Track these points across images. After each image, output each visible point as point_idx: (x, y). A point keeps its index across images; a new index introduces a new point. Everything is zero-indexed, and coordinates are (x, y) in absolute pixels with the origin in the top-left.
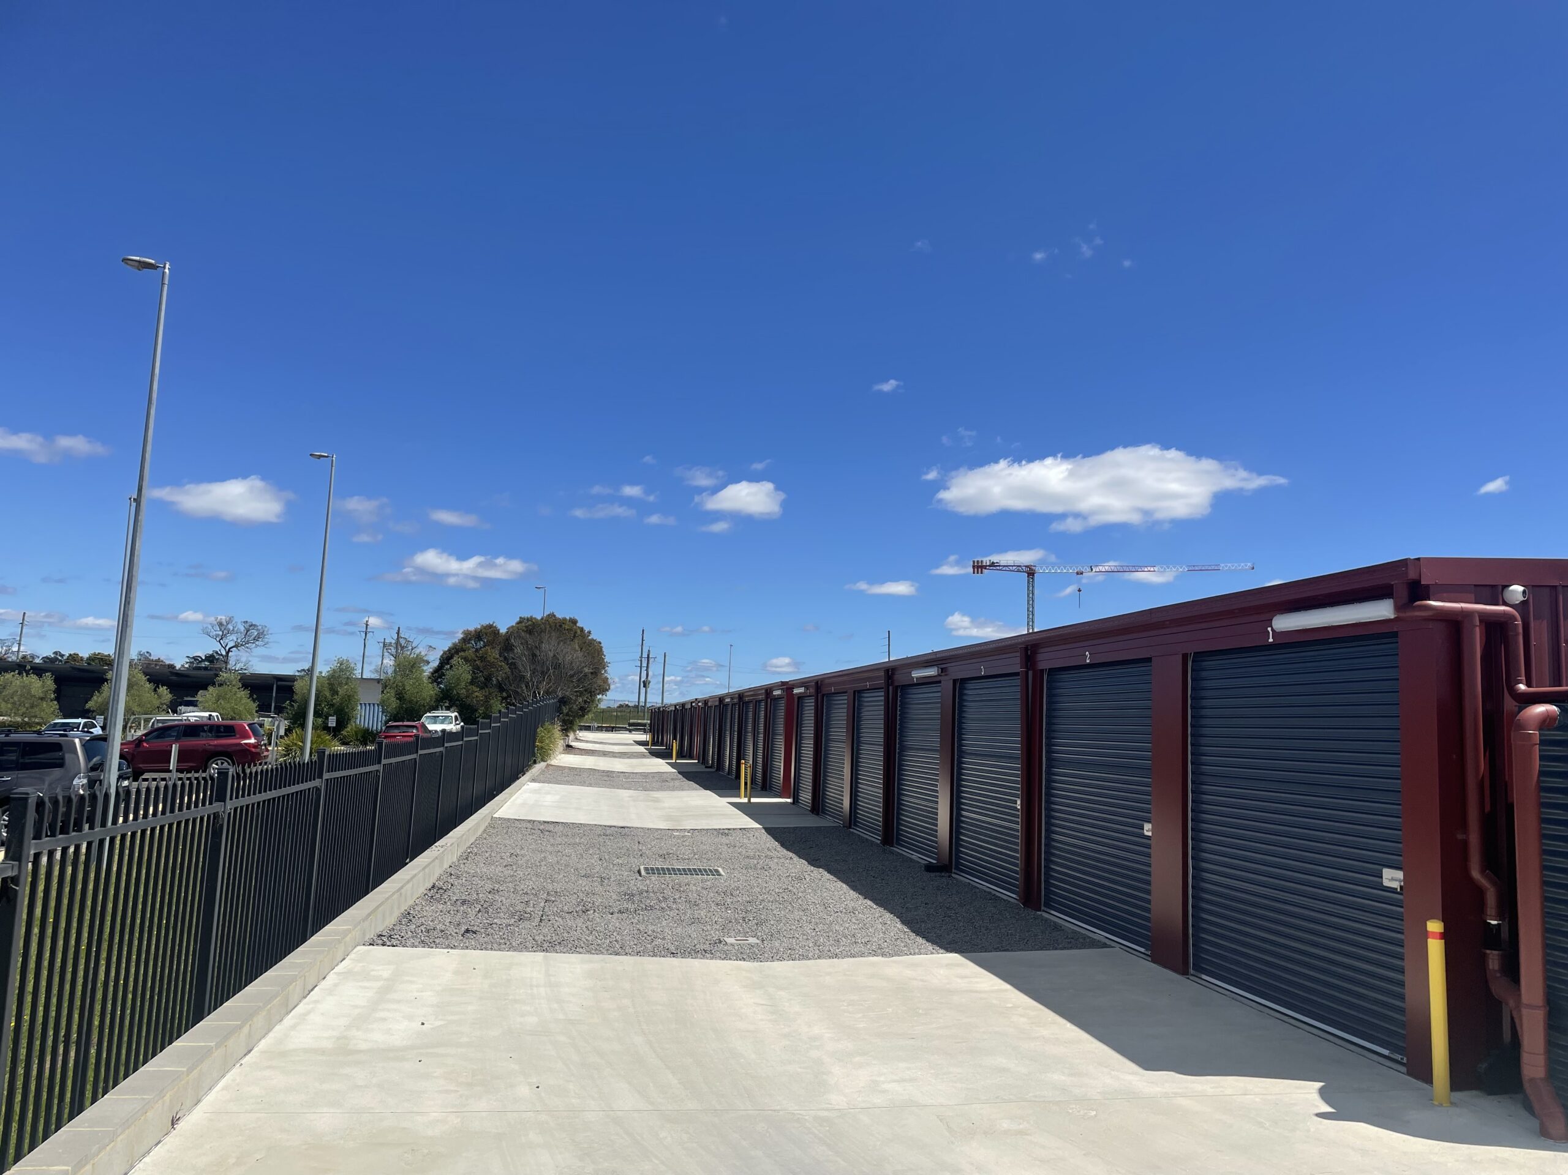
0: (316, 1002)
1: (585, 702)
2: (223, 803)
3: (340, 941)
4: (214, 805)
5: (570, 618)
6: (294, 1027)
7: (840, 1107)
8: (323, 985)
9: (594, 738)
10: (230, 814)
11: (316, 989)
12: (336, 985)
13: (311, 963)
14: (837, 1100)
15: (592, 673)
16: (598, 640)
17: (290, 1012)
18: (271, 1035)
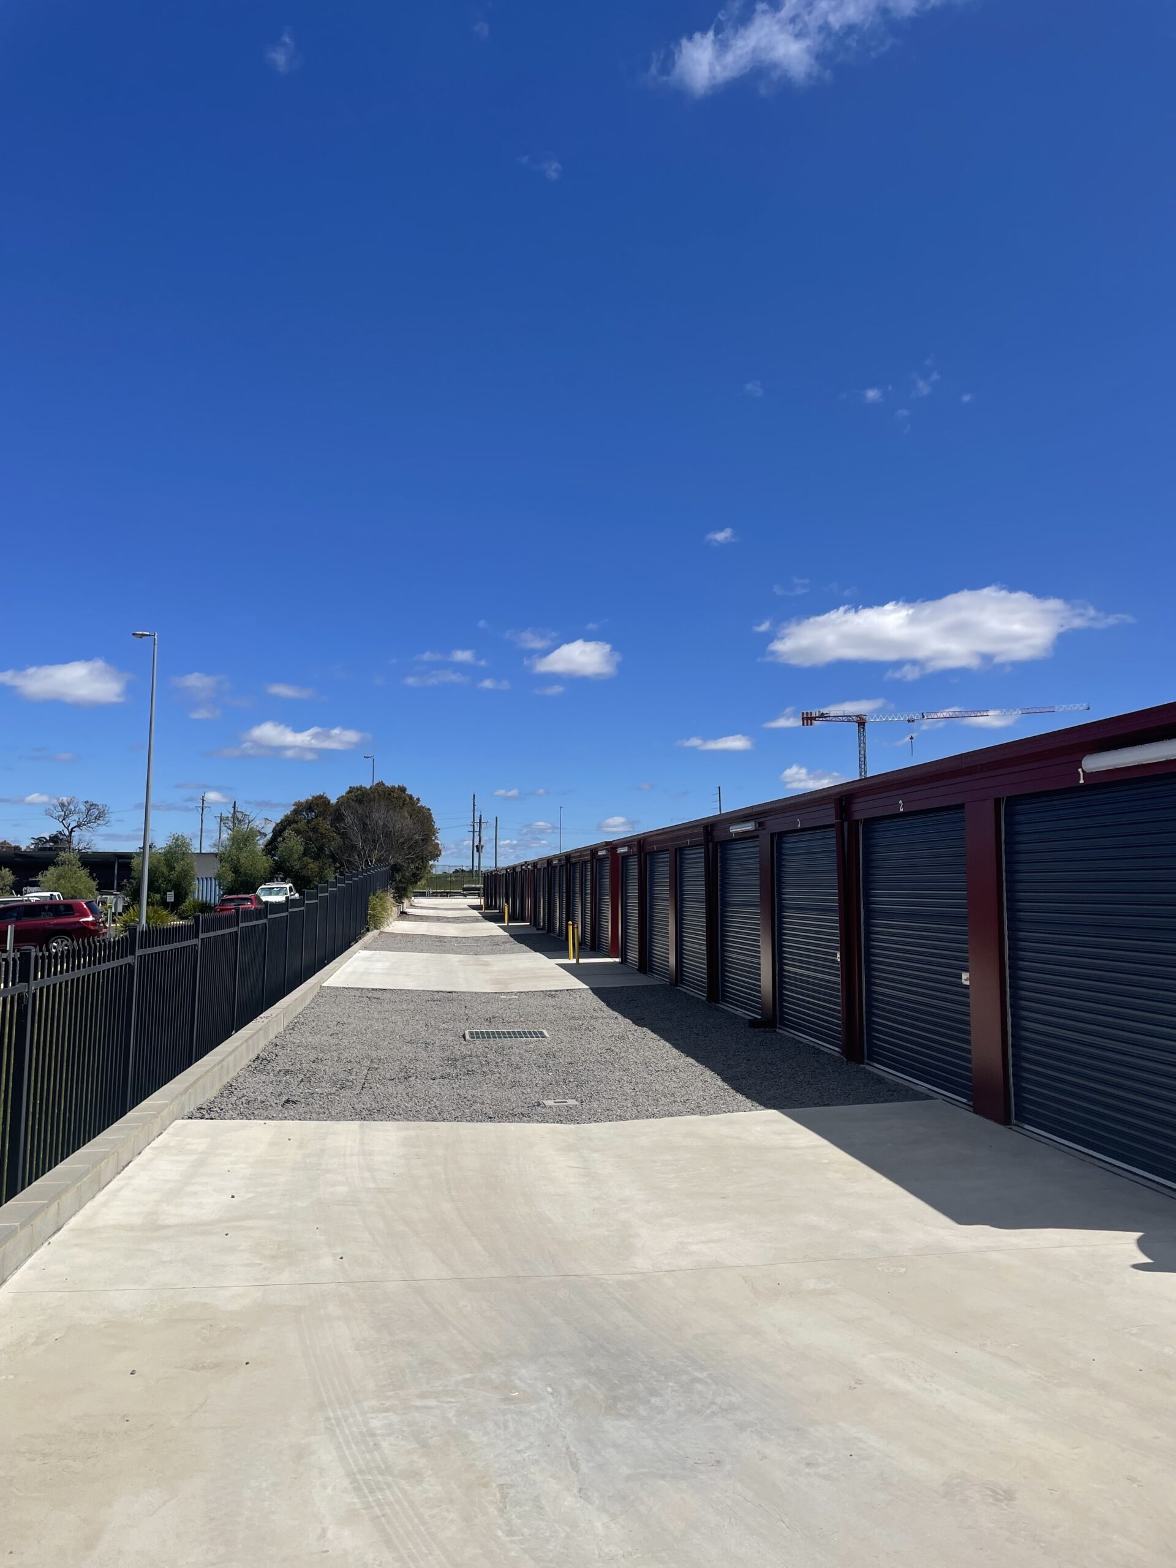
0: (130, 1178)
1: (417, 868)
2: (27, 984)
3: (155, 1116)
4: (17, 986)
5: (399, 786)
6: (105, 1204)
7: (645, 1271)
8: (138, 1160)
9: (428, 904)
10: (34, 995)
11: (131, 1164)
12: (151, 1160)
13: (124, 1139)
14: (641, 1263)
15: (422, 840)
16: (427, 807)
17: (103, 1188)
18: (82, 1212)
